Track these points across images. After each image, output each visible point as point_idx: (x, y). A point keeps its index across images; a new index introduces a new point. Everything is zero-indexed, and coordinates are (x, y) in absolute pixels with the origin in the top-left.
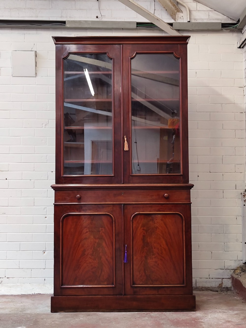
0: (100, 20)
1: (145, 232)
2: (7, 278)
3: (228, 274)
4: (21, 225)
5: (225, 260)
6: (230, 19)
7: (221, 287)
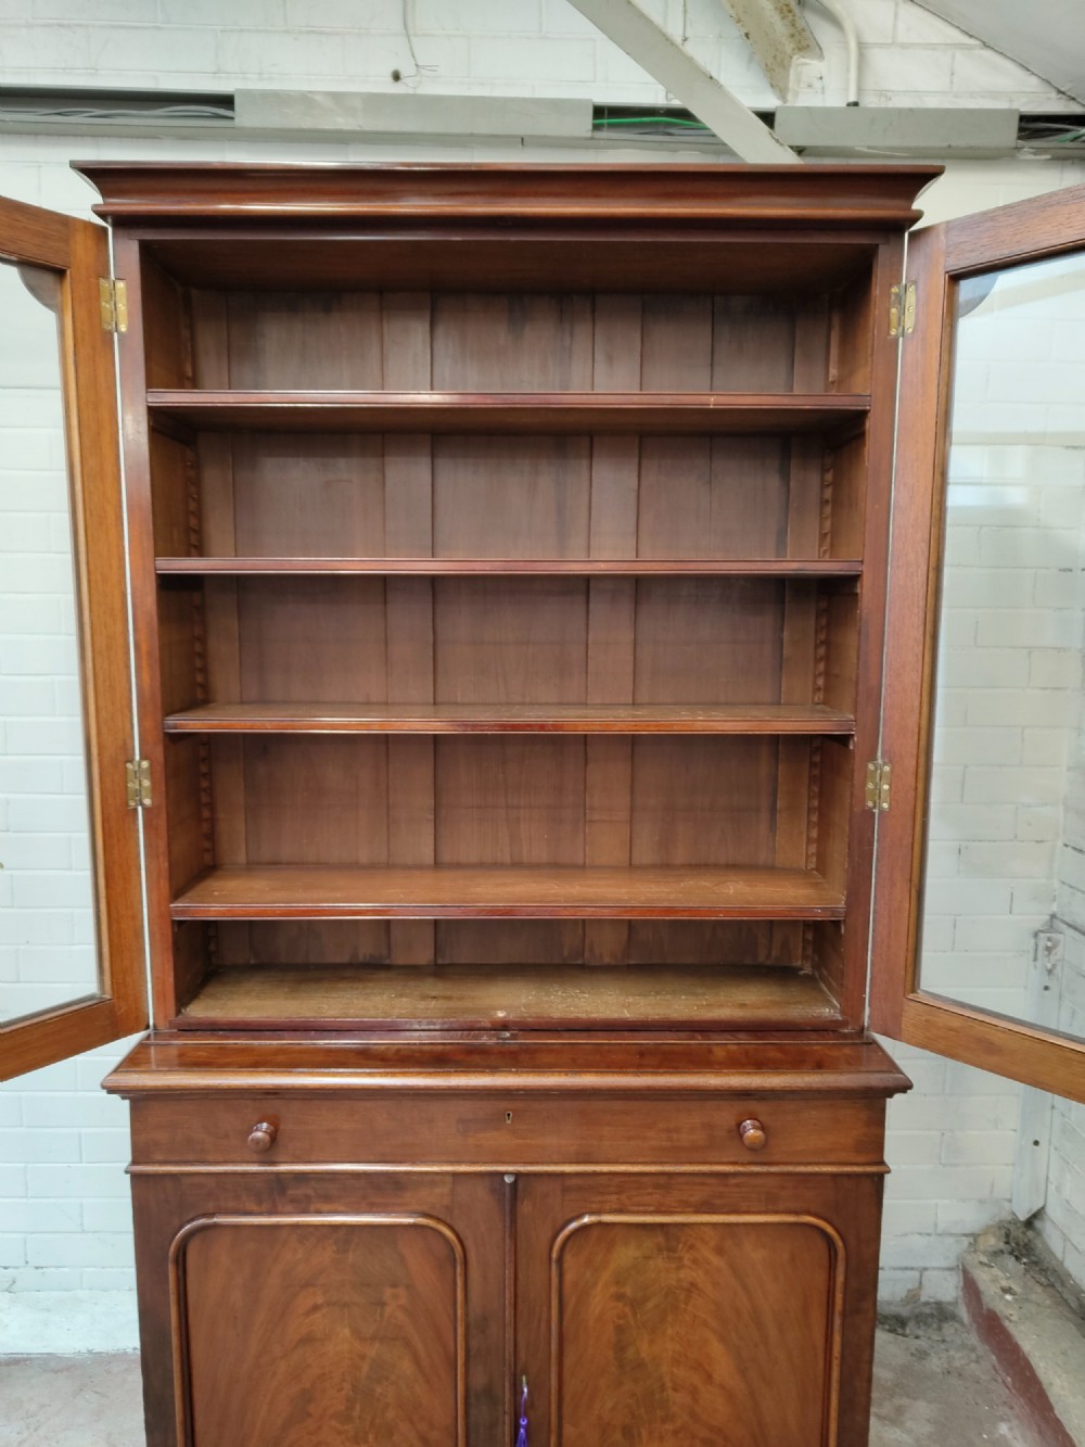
0: (411, 91)
1: (627, 1310)
2: (37, 1268)
3: (945, 1253)
5: (939, 1202)
6: (1054, 95)
7: (915, 1302)
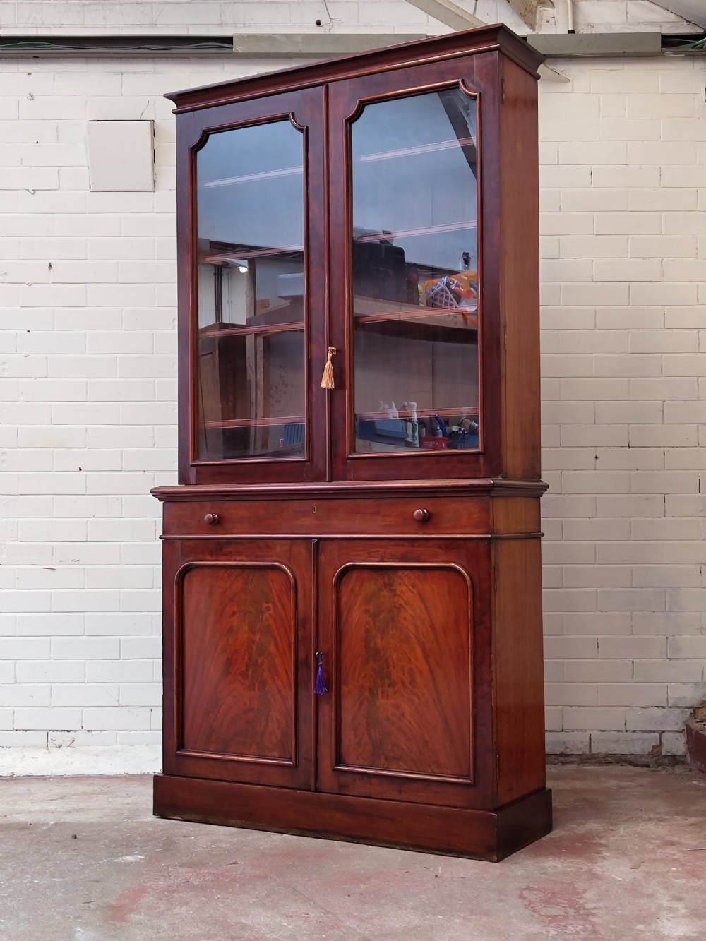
0: (327, 32)
2: (88, 731)
3: (675, 720)
4: (122, 590)
5: (668, 684)
6: (685, 23)
7: (658, 756)
